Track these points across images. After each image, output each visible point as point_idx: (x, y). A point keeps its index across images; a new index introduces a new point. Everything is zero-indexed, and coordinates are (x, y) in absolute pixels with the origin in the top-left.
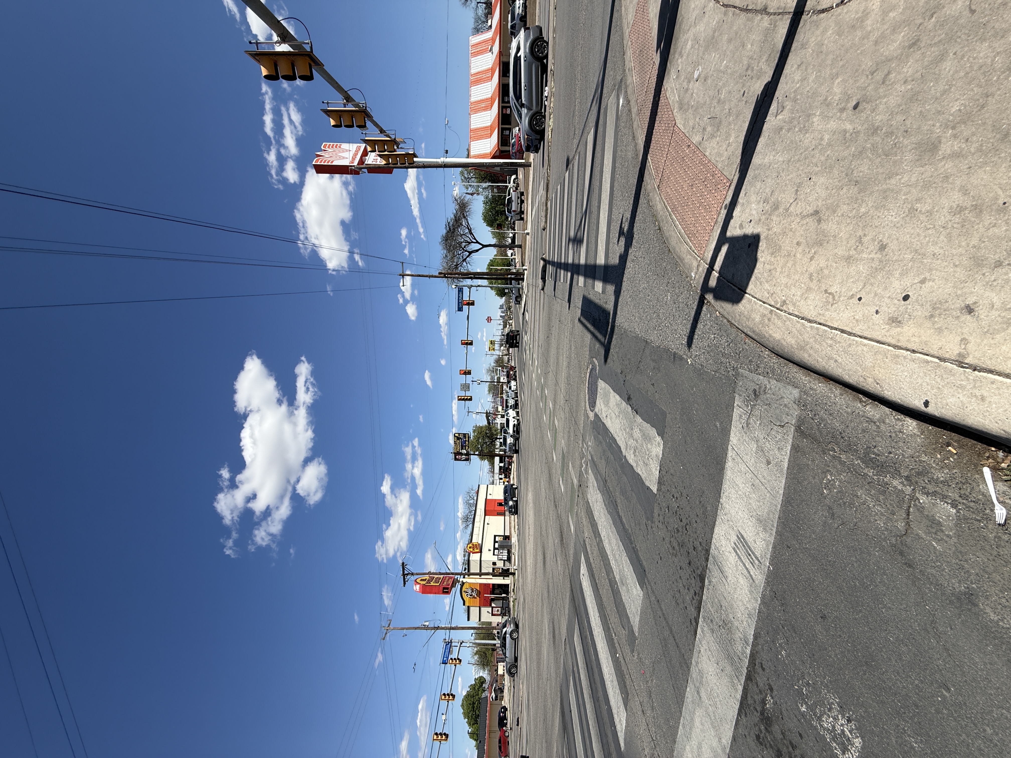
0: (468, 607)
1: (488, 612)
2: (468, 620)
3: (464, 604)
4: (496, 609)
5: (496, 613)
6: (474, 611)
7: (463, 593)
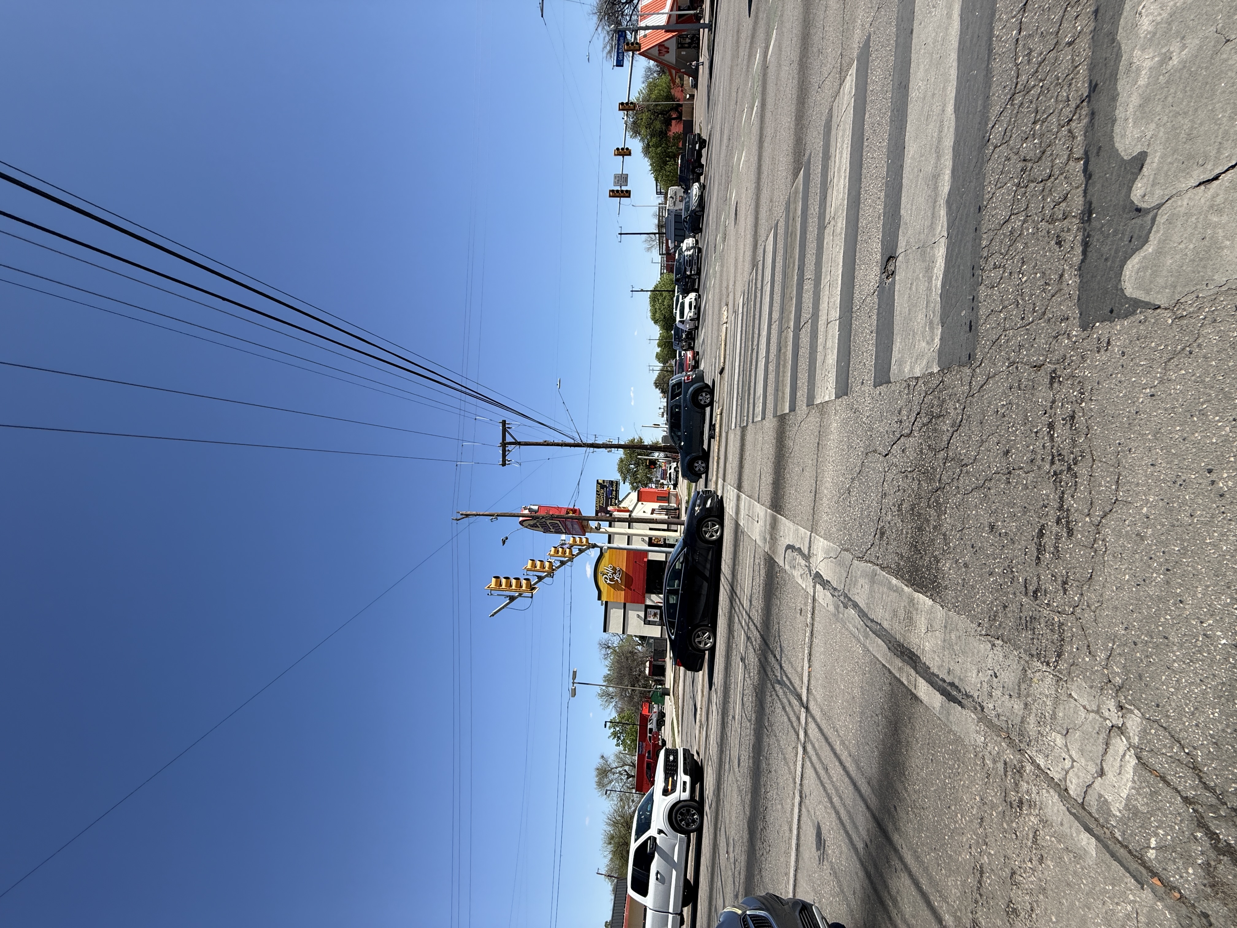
0: (606, 602)
1: (639, 616)
2: (605, 631)
3: (599, 598)
4: (653, 611)
5: (651, 619)
6: (616, 614)
7: (600, 575)
